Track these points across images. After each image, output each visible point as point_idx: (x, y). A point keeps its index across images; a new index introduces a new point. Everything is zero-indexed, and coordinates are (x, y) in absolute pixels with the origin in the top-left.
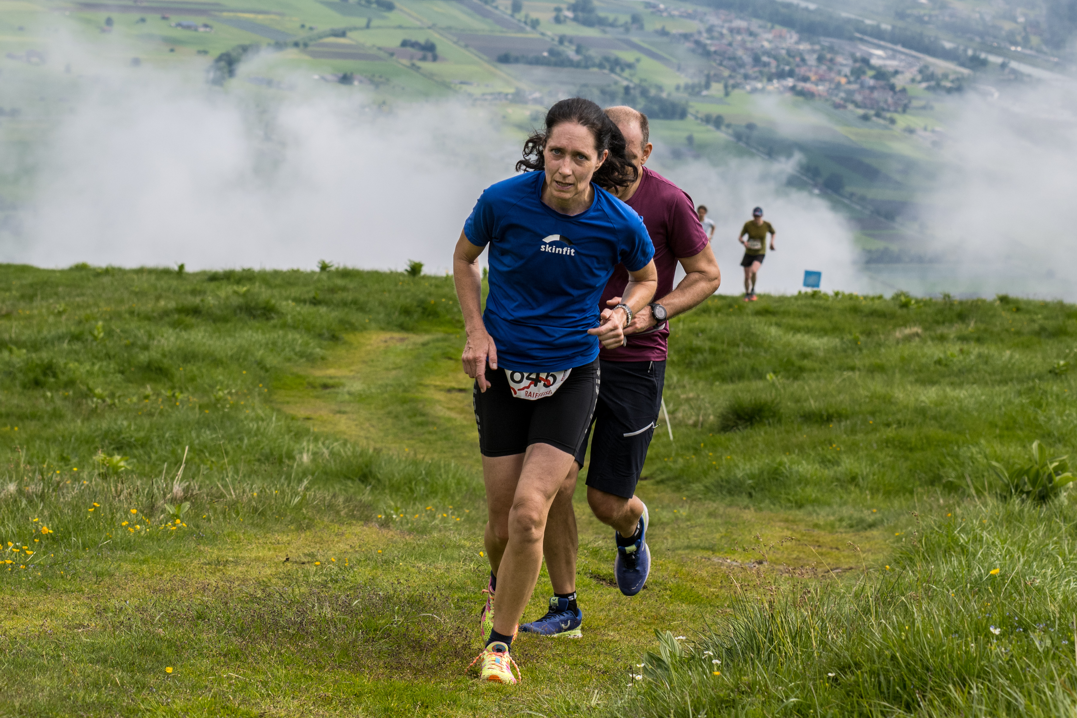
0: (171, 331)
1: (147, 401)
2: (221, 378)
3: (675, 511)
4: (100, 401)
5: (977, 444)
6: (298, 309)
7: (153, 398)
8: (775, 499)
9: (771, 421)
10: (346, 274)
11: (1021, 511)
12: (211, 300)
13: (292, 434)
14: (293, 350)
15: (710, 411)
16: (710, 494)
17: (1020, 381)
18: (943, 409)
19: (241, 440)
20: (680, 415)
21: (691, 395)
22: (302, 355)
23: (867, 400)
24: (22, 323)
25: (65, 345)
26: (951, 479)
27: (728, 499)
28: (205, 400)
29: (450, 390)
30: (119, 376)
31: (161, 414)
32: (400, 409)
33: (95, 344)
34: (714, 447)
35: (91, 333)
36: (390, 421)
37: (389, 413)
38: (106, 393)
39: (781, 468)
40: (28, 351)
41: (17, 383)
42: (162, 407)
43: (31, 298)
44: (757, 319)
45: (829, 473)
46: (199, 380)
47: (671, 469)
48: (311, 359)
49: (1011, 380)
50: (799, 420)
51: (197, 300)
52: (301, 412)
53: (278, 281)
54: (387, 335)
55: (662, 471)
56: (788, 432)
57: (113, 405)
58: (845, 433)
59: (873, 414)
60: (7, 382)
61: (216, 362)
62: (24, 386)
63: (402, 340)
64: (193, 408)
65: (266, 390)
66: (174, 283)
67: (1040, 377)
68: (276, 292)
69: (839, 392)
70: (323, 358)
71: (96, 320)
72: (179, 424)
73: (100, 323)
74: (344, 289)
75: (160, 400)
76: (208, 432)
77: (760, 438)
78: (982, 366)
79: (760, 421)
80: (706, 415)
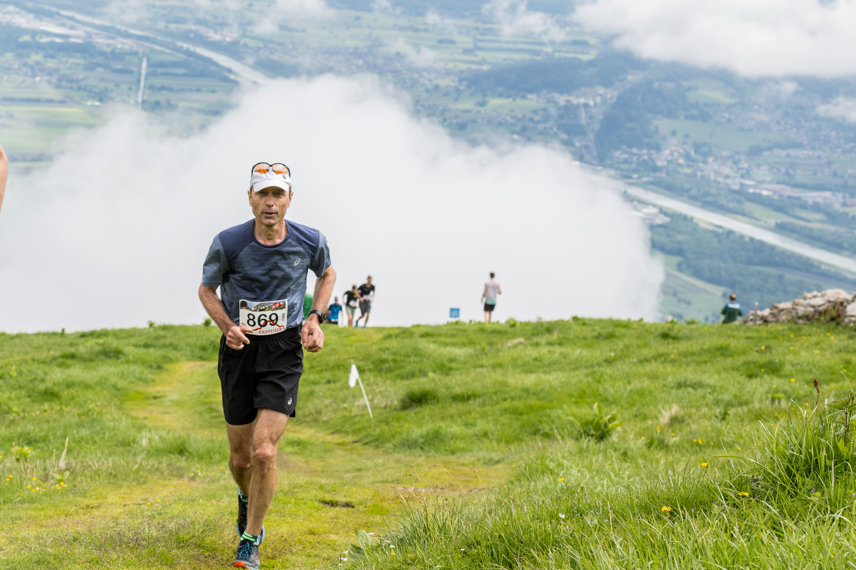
0: (58, 369)
1: (45, 414)
2: (90, 396)
3: (375, 461)
4: (16, 415)
5: (561, 408)
6: (136, 351)
7: (49, 411)
8: (437, 450)
9: (433, 401)
10: (165, 328)
12: (82, 349)
13: (136, 428)
14: (135, 376)
15: (394, 398)
16: (397, 450)
17: (586, 367)
18: (539, 388)
19: (104, 433)
20: (376, 401)
21: (382, 389)
22: (140, 379)
23: (492, 385)
26: (546, 431)
27: (408, 452)
28: (81, 411)
30: (28, 399)
31: (54, 420)
32: (202, 408)
33: (11, 380)
34: (398, 419)
35: (9, 374)
36: (196, 416)
37: (196, 411)
38: (20, 410)
39: (441, 431)
42: (55, 417)
44: (420, 340)
45: (470, 431)
46: (77, 399)
47: (372, 435)
48: (145, 381)
49: (581, 367)
50: (450, 400)
51: (73, 350)
52: (141, 415)
53: (123, 335)
54: (192, 364)
55: (366, 437)
56: (443, 408)
57: (24, 418)
58: (479, 406)
59: (496, 393)
61: (87, 387)
63: (202, 366)
64: (74, 416)
65: (118, 402)
66: (59, 340)
67: (599, 365)
68: (122, 342)
69: (474, 381)
70: (153, 381)
71: (11, 365)
72: (65, 427)
73: (14, 367)
74: (164, 337)
75: (53, 412)
76: (83, 430)
77: (426, 413)
78: (563, 360)
79: (426, 402)
80: (392, 401)
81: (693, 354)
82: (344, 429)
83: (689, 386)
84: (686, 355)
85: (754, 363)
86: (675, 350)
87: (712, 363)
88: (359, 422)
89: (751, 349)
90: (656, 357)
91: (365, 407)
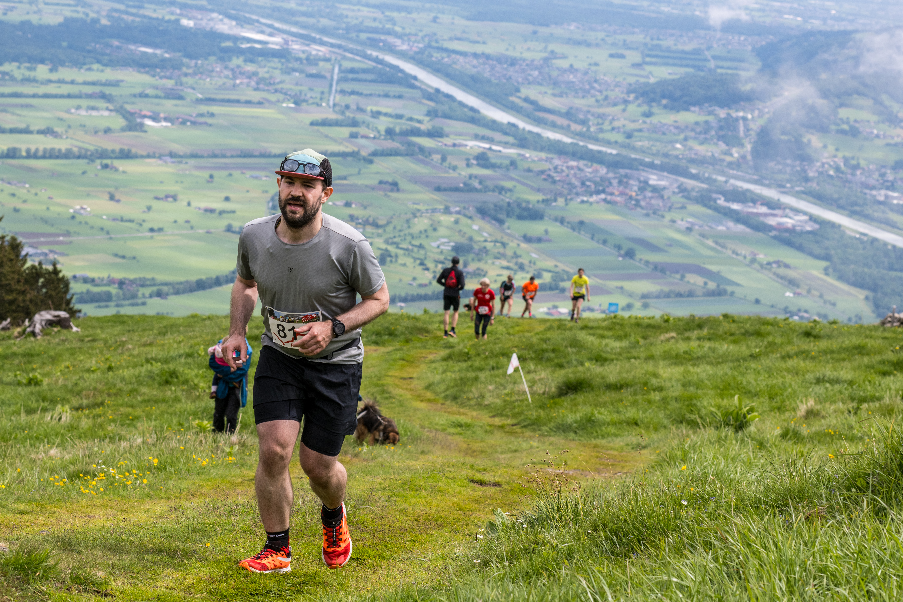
8: (589, 434)
9: (587, 389)
11: (726, 437)
15: (552, 385)
16: (553, 433)
17: (732, 361)
18: (688, 378)
20: (535, 388)
21: (542, 376)
23: (642, 376)
24: (159, 348)
25: (183, 360)
26: (691, 419)
29: (405, 379)
33: (200, 358)
34: (554, 406)
35: (198, 352)
39: (594, 417)
40: (162, 364)
41: (156, 382)
43: (164, 334)
44: (581, 332)
47: (530, 419)
49: (727, 361)
50: (604, 388)
55: (525, 420)
56: (597, 396)
58: (631, 395)
59: (646, 383)
60: (150, 382)
62: (160, 384)
63: (376, 350)
67: (745, 360)
73: (202, 347)
77: (581, 400)
78: (711, 354)
79: (581, 390)
80: (550, 388)
81: (832, 352)
82: (504, 413)
83: (827, 381)
84: (825, 352)
85: (889, 362)
86: (816, 348)
87: (850, 361)
88: (519, 406)
89: (887, 349)
90: (797, 354)
91: (524, 393)
